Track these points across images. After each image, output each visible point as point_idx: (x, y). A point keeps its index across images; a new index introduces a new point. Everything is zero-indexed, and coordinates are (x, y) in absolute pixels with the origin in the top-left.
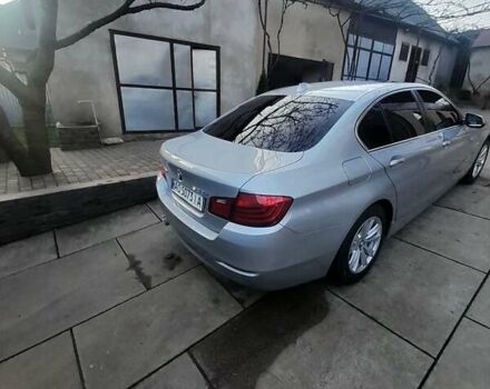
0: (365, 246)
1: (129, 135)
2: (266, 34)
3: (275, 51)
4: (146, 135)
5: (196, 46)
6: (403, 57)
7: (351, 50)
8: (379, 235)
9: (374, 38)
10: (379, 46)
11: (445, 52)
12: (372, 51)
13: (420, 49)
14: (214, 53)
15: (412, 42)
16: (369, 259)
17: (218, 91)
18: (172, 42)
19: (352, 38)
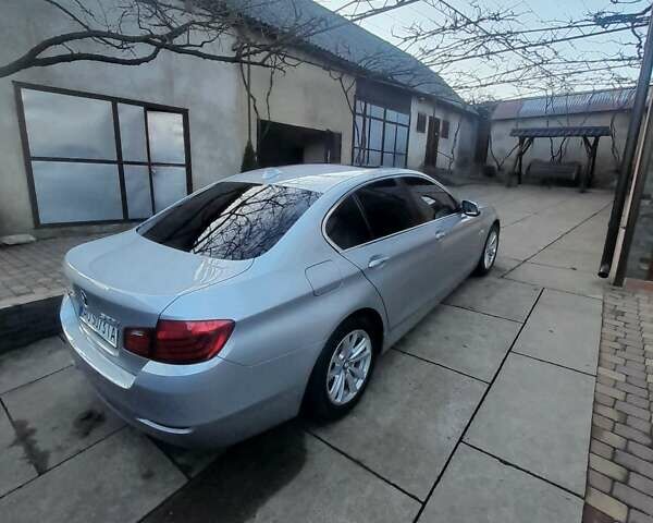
0: (353, 368)
1: (45, 230)
2: (250, 96)
3: (264, 117)
4: (75, 229)
5: (151, 107)
6: (420, 128)
7: (359, 120)
8: (368, 351)
9: (386, 106)
10: (392, 115)
11: (466, 124)
12: (385, 121)
13: (438, 121)
14: (180, 117)
15: (429, 112)
16: (359, 384)
17: (188, 166)
18: (115, 101)
19: (360, 106)
